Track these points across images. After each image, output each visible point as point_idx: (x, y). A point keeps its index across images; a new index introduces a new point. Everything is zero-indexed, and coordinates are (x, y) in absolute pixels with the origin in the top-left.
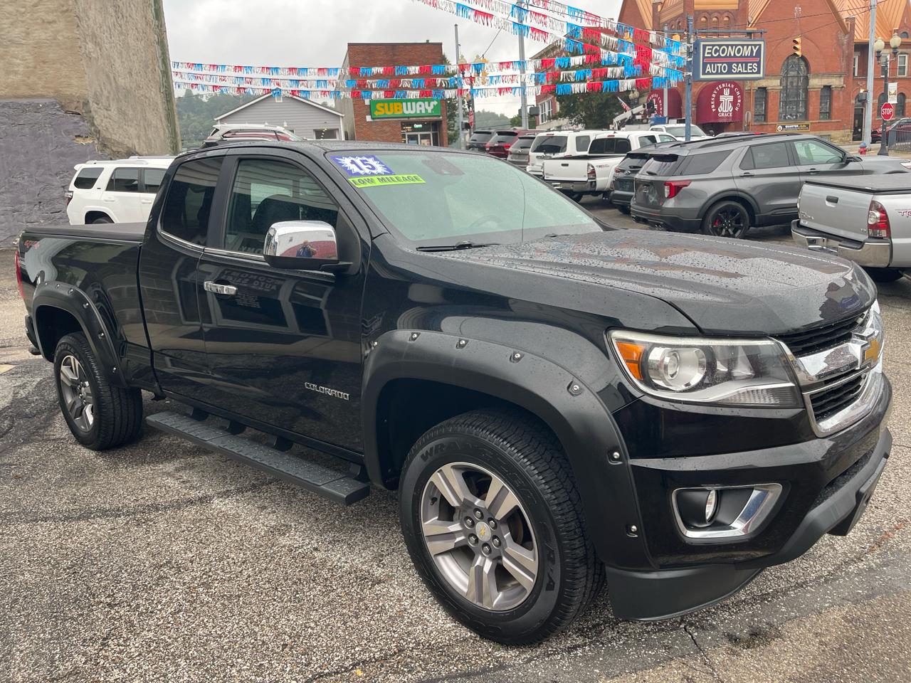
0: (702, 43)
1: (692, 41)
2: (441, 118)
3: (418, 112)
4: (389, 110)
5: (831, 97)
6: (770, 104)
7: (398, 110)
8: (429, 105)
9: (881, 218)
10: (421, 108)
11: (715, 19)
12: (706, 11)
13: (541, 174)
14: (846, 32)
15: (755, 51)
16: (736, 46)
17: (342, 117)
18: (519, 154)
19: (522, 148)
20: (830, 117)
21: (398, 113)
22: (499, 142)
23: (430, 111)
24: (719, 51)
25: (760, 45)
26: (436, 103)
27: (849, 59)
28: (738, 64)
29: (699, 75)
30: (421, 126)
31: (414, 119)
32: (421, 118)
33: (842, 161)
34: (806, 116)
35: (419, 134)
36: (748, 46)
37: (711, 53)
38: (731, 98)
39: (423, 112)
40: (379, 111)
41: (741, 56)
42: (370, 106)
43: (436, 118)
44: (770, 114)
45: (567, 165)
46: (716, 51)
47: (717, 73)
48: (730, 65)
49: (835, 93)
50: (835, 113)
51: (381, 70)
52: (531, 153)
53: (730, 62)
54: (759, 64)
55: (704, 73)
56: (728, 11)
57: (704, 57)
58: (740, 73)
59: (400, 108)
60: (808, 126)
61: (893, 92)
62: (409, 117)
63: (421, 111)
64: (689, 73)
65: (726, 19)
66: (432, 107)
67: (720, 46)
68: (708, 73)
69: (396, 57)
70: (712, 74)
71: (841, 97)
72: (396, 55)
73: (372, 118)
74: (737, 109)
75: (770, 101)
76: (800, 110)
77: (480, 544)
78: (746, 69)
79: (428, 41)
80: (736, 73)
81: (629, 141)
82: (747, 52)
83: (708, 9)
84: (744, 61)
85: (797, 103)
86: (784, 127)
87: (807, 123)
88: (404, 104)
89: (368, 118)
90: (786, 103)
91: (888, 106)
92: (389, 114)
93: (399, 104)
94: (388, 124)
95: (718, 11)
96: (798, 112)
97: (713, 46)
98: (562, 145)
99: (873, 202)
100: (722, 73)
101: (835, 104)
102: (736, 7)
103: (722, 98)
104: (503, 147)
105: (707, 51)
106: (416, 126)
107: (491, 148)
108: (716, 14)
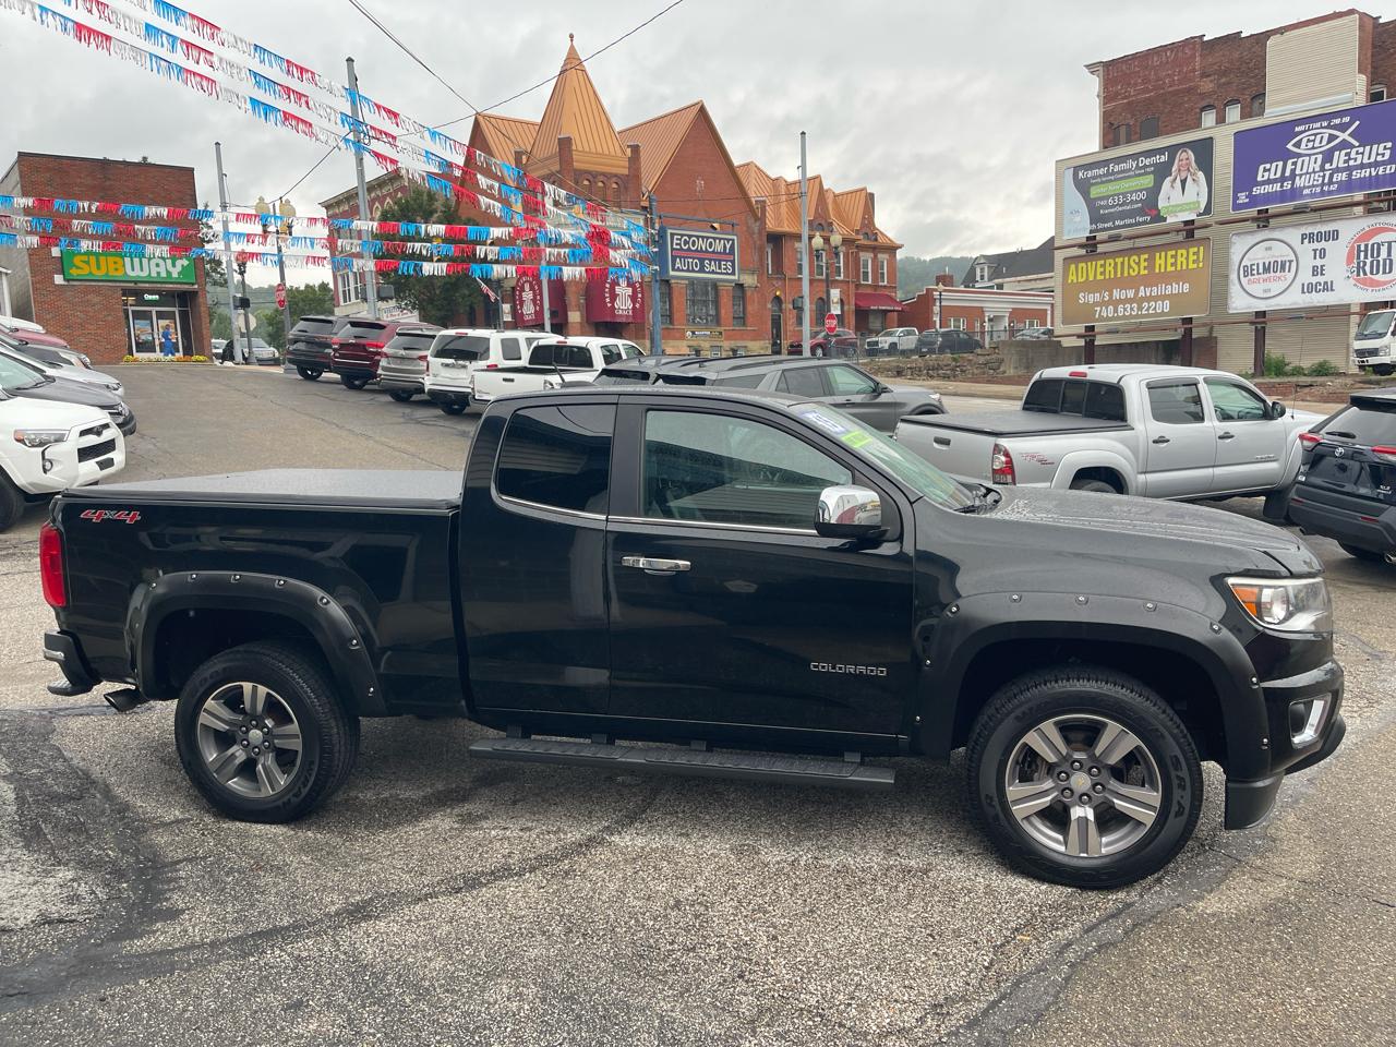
0: (669, 231)
1: (657, 226)
2: (196, 286)
3: (154, 274)
4: (99, 268)
5: (743, 298)
6: (675, 302)
7: (116, 269)
8: (174, 265)
9: (1007, 463)
10: (158, 269)
11: (600, 184)
12: (589, 172)
13: (469, 390)
14: (757, 219)
15: (728, 246)
16: (708, 238)
17: (6, 274)
18: (402, 358)
19: (405, 349)
20: (744, 325)
21: (119, 275)
22: (355, 337)
23: (175, 275)
24: (688, 243)
25: (733, 240)
26: (186, 262)
27: (761, 250)
28: (710, 260)
29: (667, 272)
30: (156, 297)
31: (147, 285)
32: (159, 285)
33: (874, 391)
34: (717, 320)
35: (154, 310)
36: (720, 239)
37: (679, 244)
38: (630, 291)
39: (164, 274)
40: (78, 268)
41: (713, 252)
42: (61, 258)
43: (186, 286)
44: (676, 316)
45: (512, 380)
46: (686, 243)
47: (688, 270)
48: (702, 261)
49: (749, 294)
50: (750, 320)
51: (164, 211)
52: (429, 358)
53: (702, 257)
54: (733, 262)
55: (673, 269)
56: (616, 175)
57: (673, 249)
58: (713, 272)
59: (117, 266)
60: (721, 333)
61: (835, 300)
62: (136, 282)
63: (158, 273)
64: (655, 267)
65: (615, 186)
66: (179, 268)
67: (690, 236)
68: (678, 270)
69: (108, 183)
70: (683, 270)
71: (756, 300)
72: (109, 179)
73: (65, 279)
74: (637, 306)
75: (674, 298)
76: (711, 312)
77: (1076, 796)
78: (720, 268)
79: (145, 159)
80: (709, 272)
81: (588, 350)
82: (719, 247)
83: (591, 169)
84: (718, 257)
85: (705, 303)
86: (693, 333)
87: (719, 329)
88: (127, 260)
89: (59, 279)
90: (693, 302)
91: (832, 317)
92: (99, 274)
93: (118, 259)
94: (97, 291)
95: (604, 174)
96: (708, 315)
97: (682, 235)
98: (480, 350)
99: (996, 445)
100: (693, 271)
101: (750, 308)
102: (626, 172)
103: (618, 290)
104: (364, 345)
105: (675, 241)
106: (148, 297)
107: (342, 346)
108: (601, 178)
